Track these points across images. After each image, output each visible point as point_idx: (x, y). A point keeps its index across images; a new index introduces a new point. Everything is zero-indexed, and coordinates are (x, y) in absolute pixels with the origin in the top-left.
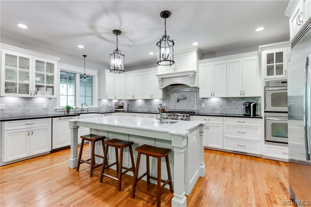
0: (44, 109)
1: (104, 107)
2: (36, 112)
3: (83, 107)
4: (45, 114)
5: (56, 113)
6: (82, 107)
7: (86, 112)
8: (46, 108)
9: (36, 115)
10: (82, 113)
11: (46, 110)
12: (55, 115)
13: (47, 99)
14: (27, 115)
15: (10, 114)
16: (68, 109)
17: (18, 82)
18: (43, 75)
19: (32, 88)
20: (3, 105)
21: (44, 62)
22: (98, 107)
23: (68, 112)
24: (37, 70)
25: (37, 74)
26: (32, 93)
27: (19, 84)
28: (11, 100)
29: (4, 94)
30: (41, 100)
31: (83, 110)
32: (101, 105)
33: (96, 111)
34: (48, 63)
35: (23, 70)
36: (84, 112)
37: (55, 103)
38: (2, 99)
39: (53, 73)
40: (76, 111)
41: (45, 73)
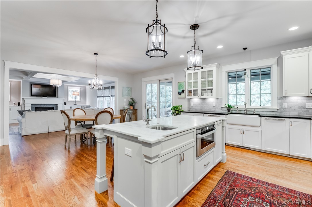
0: (213, 107)
2: (208, 109)
3: (247, 107)
4: (214, 111)
5: (222, 111)
6: (246, 106)
7: (252, 113)
9: (207, 111)
12: (221, 112)
13: (215, 99)
15: (195, 109)
16: (228, 108)
17: (192, 89)
18: (206, 81)
19: (199, 92)
20: (192, 103)
21: (206, 71)
22: (279, 108)
23: (229, 110)
24: (202, 78)
25: (202, 82)
26: (199, 95)
27: (193, 90)
28: (196, 100)
29: (187, 97)
30: (211, 100)
31: (248, 110)
32: (285, 105)
33: (275, 113)
34: (208, 71)
35: (195, 81)
36: (248, 112)
37: (221, 102)
38: (192, 100)
39: (213, 78)
40: (238, 111)
41: (207, 79)
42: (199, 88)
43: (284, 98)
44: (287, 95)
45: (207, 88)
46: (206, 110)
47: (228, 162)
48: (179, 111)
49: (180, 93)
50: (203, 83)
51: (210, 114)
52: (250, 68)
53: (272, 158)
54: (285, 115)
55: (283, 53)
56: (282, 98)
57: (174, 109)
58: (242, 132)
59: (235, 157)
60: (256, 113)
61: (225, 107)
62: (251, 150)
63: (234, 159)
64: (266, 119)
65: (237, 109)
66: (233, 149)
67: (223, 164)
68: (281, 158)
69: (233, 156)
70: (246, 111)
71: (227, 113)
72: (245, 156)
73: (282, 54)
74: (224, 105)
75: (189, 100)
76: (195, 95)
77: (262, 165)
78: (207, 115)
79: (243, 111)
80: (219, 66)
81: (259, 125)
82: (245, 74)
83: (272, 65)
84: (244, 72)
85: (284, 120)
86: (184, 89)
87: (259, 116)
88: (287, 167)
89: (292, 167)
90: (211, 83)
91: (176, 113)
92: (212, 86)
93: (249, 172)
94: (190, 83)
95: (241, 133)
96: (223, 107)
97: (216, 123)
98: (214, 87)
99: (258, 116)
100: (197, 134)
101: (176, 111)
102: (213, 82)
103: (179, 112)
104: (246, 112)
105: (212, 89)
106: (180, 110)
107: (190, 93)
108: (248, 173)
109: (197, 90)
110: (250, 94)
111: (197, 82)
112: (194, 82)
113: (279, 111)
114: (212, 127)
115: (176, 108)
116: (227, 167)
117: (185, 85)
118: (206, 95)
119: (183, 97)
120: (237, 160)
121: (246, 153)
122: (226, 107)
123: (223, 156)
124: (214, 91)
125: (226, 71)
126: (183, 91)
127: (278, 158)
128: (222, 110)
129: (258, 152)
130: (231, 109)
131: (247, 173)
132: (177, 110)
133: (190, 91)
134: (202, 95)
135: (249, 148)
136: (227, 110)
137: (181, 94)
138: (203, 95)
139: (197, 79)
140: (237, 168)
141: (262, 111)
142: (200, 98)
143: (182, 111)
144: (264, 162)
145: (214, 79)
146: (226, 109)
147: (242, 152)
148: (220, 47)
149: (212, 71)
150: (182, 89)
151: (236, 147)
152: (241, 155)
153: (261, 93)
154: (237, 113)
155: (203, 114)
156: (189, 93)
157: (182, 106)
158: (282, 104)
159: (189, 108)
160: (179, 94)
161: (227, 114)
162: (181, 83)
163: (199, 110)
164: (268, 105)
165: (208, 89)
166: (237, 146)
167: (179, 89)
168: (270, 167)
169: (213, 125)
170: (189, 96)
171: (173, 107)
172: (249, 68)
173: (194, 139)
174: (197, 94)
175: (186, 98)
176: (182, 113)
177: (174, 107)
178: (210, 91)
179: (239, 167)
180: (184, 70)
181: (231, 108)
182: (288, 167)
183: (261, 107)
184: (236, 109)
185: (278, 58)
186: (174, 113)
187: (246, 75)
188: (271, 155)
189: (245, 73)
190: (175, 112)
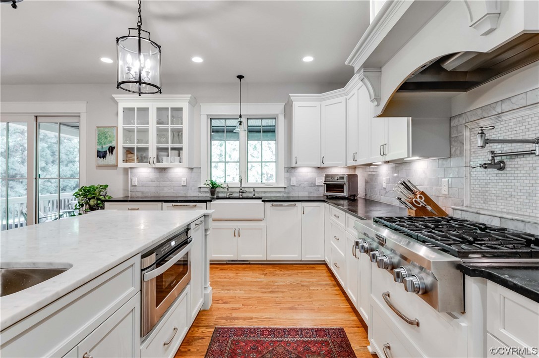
0: (183, 186)
1: (302, 185)
2: (172, 190)
3: (242, 186)
4: (184, 195)
5: (201, 195)
6: (241, 184)
7: (251, 195)
8: (185, 184)
9: (171, 195)
10: (241, 197)
11: (185, 187)
12: (199, 197)
13: (187, 170)
14: (161, 195)
15: (143, 193)
16: (212, 188)
17: (135, 145)
18: (167, 130)
19: (152, 153)
20: (135, 180)
21: (168, 108)
22: (286, 186)
23: (213, 193)
24: (158, 123)
25: (159, 130)
26: (151, 160)
27: (138, 148)
28: (143, 172)
29: (122, 164)
30: (179, 172)
31: (245, 191)
32: (294, 181)
33: (281, 195)
34: (173, 109)
35: (142, 127)
36: (245, 195)
37: (199, 176)
38: (135, 171)
39: (182, 124)
40: (228, 194)
41: (170, 126)
42: (152, 145)
43: (293, 170)
44: (297, 165)
45: (170, 145)
46: (167, 192)
47: (215, 305)
48: (98, 199)
49: (102, 155)
50: (161, 134)
51: (177, 201)
52: (248, 115)
53: (282, 273)
54: (293, 197)
55: (293, 96)
56: (291, 169)
57: (85, 196)
58: (237, 234)
59: (227, 288)
60: (257, 195)
61: (205, 186)
62: (250, 264)
63: (226, 292)
64: (272, 205)
65: (228, 190)
66: (221, 269)
67: (205, 313)
68: (292, 269)
69: (223, 286)
70: (242, 193)
71: (209, 199)
72: (244, 279)
73: (292, 98)
74: (203, 183)
75: (126, 171)
76: (142, 159)
77: (270, 292)
78: (171, 204)
79: (237, 192)
80: (194, 103)
81: (262, 217)
82: (240, 124)
83: (277, 115)
84: (239, 120)
85: (295, 205)
86: (113, 144)
87: (263, 201)
88: (302, 284)
89: (309, 282)
90: (179, 135)
91: (89, 205)
92: (181, 142)
93: (253, 315)
94: (128, 132)
95: (235, 236)
96: (202, 185)
97: (192, 226)
98: (185, 145)
99: (261, 200)
100: (142, 270)
101: (90, 199)
102: (182, 134)
103: (99, 202)
104: (242, 195)
105: (181, 149)
106: (101, 197)
107: (129, 155)
108: (254, 320)
109: (146, 149)
110: (248, 162)
111: (146, 131)
112: (139, 131)
113: (286, 190)
114: (183, 238)
115: (88, 191)
116: (215, 317)
117: (115, 134)
118: (167, 161)
119: (111, 164)
120: (231, 293)
121: (244, 272)
122: (208, 186)
123: (206, 296)
124: (184, 153)
125: (208, 115)
126: (111, 149)
127: (288, 270)
128: (200, 191)
129: (260, 266)
130: (217, 190)
131: (251, 318)
132: (94, 198)
133: (129, 151)
134: (158, 161)
135: (248, 261)
136: (209, 192)
137: (104, 157)
138: (161, 160)
139: (148, 124)
140: (234, 315)
141: (265, 192)
142: (154, 166)
143: (107, 198)
144: (273, 284)
145: (185, 127)
146: (208, 190)
147: (237, 272)
148: (197, 60)
149: (181, 109)
150: (109, 145)
151: (227, 264)
152: (236, 280)
153: (263, 161)
154: (228, 197)
155: (161, 203)
156: (127, 154)
157: (107, 186)
158: (290, 179)
159: (126, 190)
160: (99, 156)
161: (211, 201)
162: (106, 130)
163: (152, 195)
164: (273, 181)
165: (173, 149)
166: (229, 261)
167: (99, 143)
168: (283, 292)
169: (187, 232)
170: (126, 161)
171: (80, 190)
172: (245, 115)
173: (132, 289)
174: (147, 157)
175: (119, 166)
176: (106, 203)
177: (82, 189)
178: (176, 152)
179: (236, 309)
180: (113, 99)
181: (217, 187)
182: (305, 284)
183: (263, 185)
184: (226, 190)
185: (285, 104)
186: (82, 205)
187: (242, 126)
188: (279, 266)
189: (241, 122)
190: (87, 203)
